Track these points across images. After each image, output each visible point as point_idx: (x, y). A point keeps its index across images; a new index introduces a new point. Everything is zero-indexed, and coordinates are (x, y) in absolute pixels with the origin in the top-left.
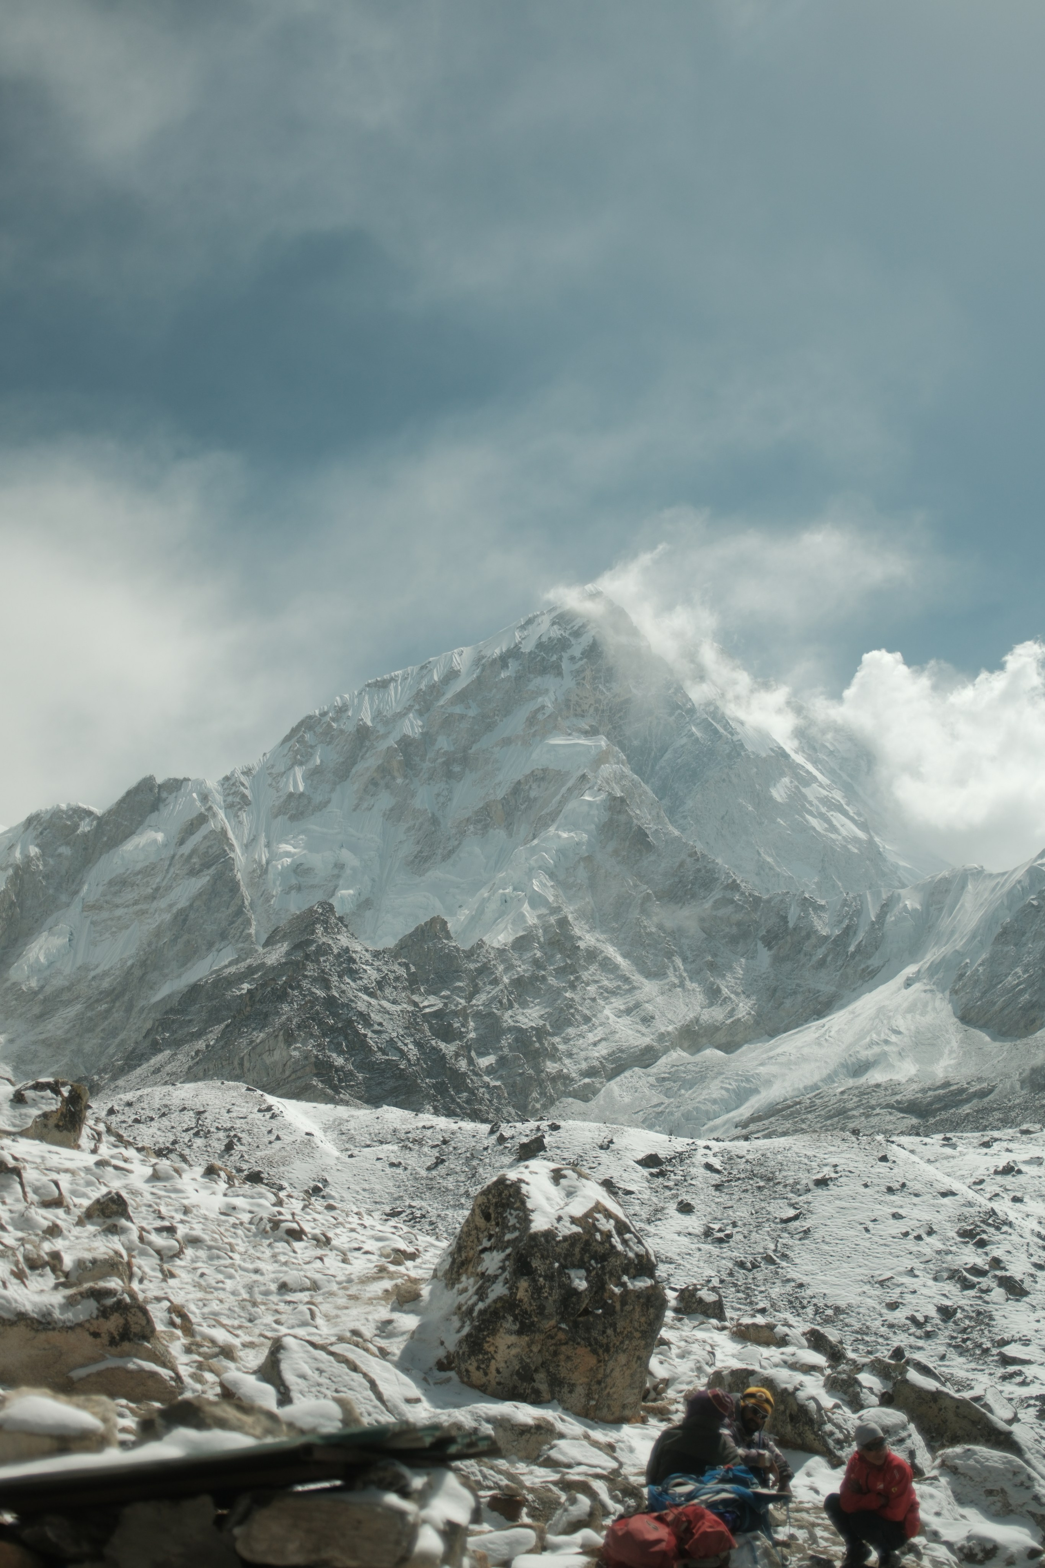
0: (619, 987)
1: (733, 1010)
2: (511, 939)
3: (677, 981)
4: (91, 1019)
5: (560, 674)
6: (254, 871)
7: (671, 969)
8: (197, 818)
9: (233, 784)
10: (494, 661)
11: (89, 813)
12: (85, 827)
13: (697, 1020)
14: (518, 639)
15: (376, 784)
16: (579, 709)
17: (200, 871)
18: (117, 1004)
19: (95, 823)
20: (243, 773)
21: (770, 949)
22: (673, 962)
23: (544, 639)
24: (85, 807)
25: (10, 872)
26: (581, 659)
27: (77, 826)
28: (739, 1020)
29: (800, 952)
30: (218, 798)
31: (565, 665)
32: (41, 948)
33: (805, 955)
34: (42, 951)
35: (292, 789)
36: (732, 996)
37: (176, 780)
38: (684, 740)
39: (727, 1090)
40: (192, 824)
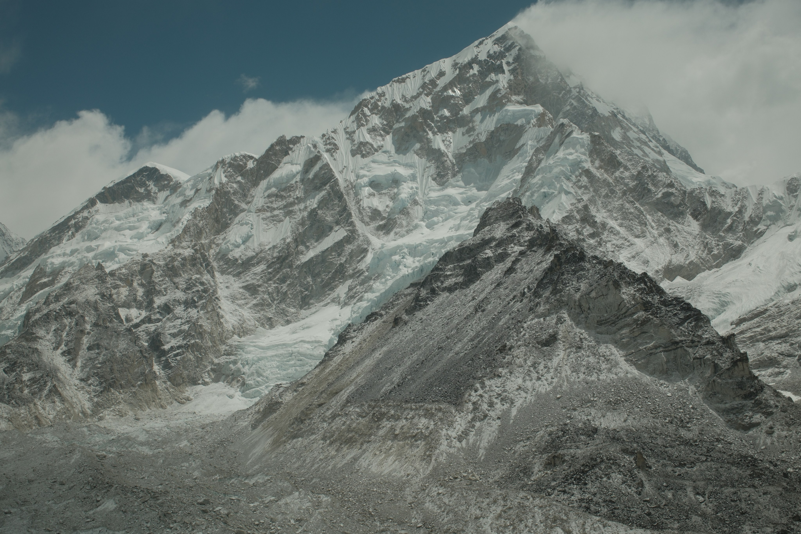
0: (623, 244)
1: (688, 255)
2: (560, 218)
3: (653, 240)
4: (270, 273)
5: (503, 72)
6: (348, 186)
7: (648, 233)
8: (314, 158)
9: (329, 139)
10: (465, 65)
11: (251, 158)
12: (251, 165)
13: (670, 261)
14: (476, 53)
15: (408, 136)
16: (516, 91)
17: (321, 187)
18: (284, 264)
19: (255, 163)
20: (332, 132)
21: (698, 220)
22: (647, 228)
23: (491, 52)
24: (249, 154)
25: (214, 192)
26: (513, 63)
27: (246, 164)
28: (692, 261)
29: (715, 222)
30: (321, 147)
31: (505, 67)
32: (236, 234)
33: (720, 223)
34: (237, 236)
35: (362, 140)
36: (684, 247)
37: (297, 137)
38: (568, 108)
39: (714, 303)
40: (311, 161)
